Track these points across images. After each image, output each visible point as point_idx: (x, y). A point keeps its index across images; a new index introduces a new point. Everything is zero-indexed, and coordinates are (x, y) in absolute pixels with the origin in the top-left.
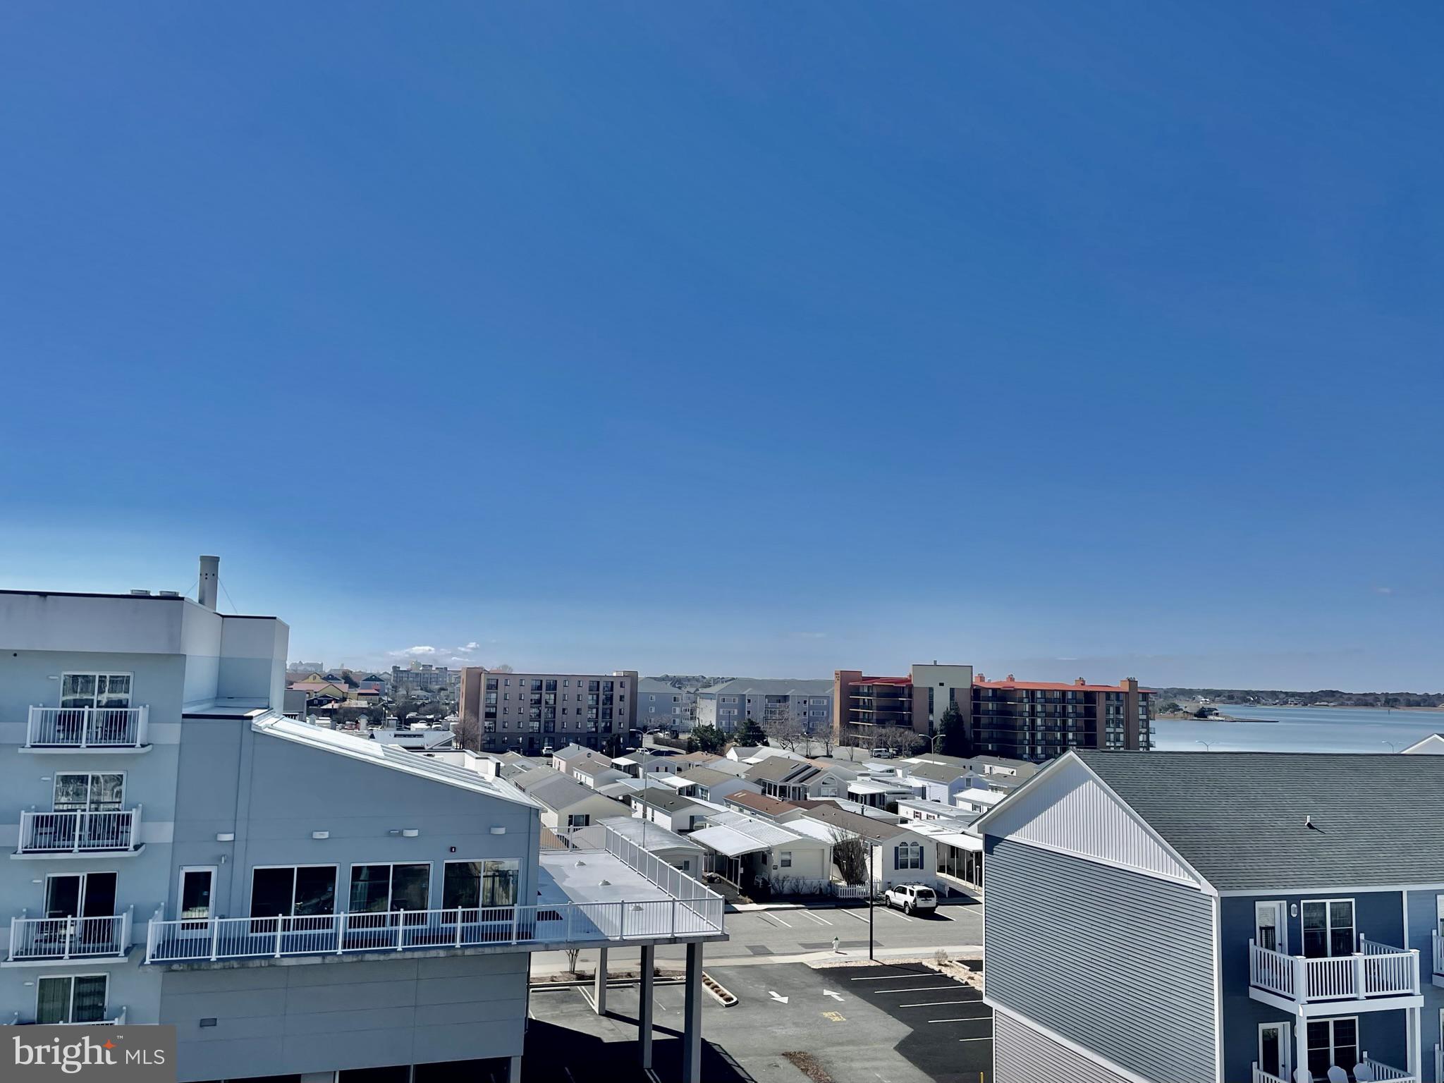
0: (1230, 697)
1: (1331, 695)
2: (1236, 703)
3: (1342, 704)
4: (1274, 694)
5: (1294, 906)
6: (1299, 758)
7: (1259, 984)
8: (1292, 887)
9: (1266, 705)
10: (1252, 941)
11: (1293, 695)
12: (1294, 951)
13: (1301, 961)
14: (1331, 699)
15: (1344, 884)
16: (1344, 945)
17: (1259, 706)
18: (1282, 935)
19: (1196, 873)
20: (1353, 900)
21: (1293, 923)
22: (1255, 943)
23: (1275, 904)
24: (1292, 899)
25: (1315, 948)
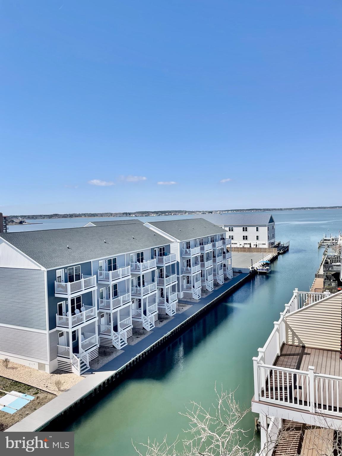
0: (29, 217)
1: (56, 215)
2: (30, 219)
3: (59, 218)
4: (41, 216)
5: (66, 269)
6: (63, 230)
7: (57, 293)
8: (66, 265)
9: (38, 219)
10: (55, 281)
11: (46, 216)
12: (66, 282)
13: (69, 284)
14: (56, 216)
15: (78, 262)
16: (78, 278)
17: (37, 219)
18: (63, 278)
19: (40, 265)
20: (80, 266)
21: (66, 274)
22: (56, 282)
23: (61, 270)
24: (65, 268)
25: (71, 280)
